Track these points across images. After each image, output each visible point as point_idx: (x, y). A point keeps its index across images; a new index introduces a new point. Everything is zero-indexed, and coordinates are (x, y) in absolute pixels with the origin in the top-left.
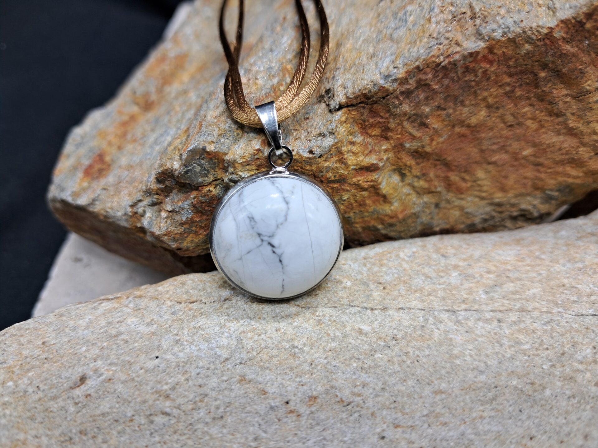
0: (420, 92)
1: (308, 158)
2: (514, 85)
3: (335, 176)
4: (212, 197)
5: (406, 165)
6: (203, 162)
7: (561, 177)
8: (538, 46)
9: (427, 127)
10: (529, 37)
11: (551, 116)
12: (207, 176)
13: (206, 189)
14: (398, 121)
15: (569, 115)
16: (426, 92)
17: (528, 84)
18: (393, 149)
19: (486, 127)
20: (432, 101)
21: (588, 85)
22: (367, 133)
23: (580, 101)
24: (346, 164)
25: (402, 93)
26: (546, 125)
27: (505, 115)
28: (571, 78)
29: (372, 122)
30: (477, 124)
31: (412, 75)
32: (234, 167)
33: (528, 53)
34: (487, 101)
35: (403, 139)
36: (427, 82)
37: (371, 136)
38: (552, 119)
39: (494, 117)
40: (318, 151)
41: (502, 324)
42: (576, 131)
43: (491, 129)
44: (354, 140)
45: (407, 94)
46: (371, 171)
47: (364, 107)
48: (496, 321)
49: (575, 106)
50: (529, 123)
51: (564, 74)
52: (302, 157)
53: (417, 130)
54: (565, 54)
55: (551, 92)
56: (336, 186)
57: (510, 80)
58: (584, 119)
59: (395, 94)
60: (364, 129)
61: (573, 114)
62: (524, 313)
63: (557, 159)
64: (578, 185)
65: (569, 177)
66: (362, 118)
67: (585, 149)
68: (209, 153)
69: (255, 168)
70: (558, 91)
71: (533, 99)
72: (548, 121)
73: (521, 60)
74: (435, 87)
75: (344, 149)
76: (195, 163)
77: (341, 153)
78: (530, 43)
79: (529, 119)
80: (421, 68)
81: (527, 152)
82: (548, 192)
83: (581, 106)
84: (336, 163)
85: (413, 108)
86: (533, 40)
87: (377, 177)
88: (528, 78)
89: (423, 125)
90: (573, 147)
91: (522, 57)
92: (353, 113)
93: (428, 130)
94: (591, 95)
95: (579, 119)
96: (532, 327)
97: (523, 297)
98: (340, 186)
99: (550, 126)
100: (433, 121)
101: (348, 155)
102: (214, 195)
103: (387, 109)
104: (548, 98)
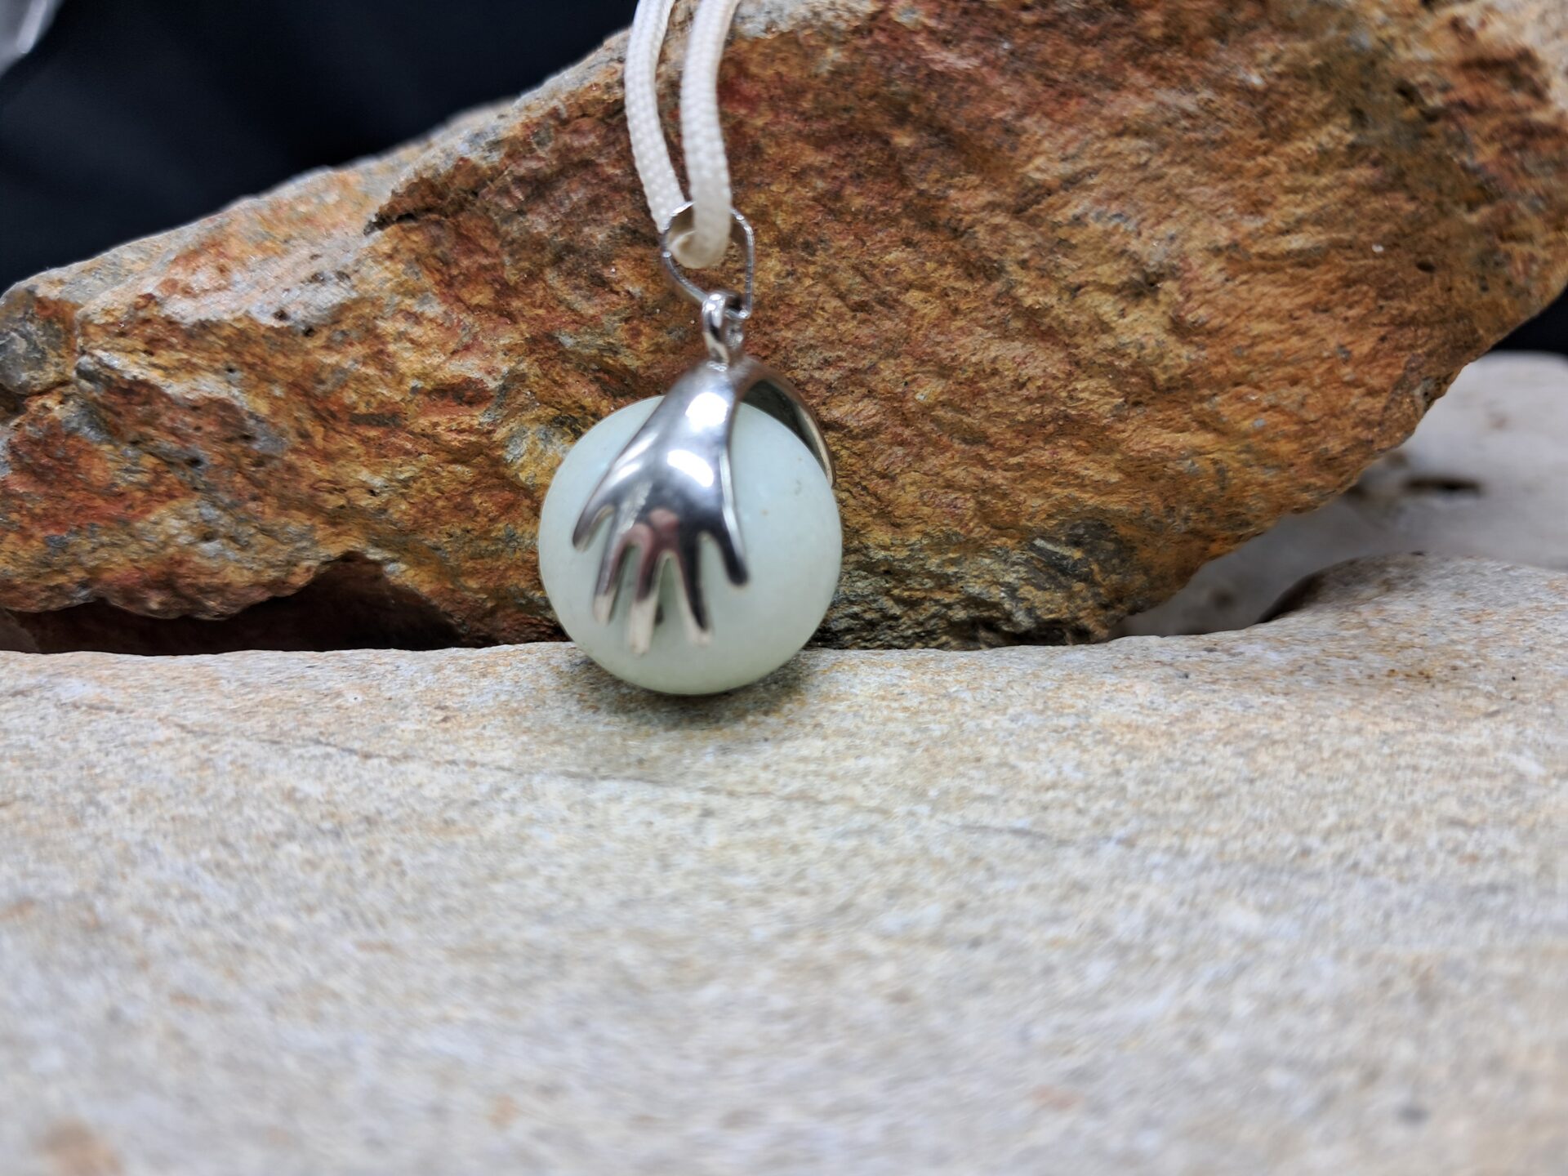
0: (574, 186)
1: (272, 328)
2: (835, 172)
3: (368, 404)
4: (50, 427)
5: (583, 407)
6: (31, 327)
7: (1058, 484)
8: (857, 50)
9: (612, 291)
10: (829, 27)
11: (971, 277)
12: (42, 369)
13: (40, 402)
14: (526, 264)
15: (1012, 268)
16: (588, 184)
17: (878, 174)
18: (532, 352)
19: (789, 305)
20: (611, 214)
21: (1038, 169)
22: (459, 299)
23: (1034, 222)
24: (392, 370)
25: (520, 181)
26: (963, 307)
27: (835, 269)
28: (983, 149)
29: (468, 268)
30: (764, 295)
31: (543, 134)
32: (85, 334)
33: (837, 72)
34: (774, 224)
35: (553, 320)
36: (586, 155)
37: (471, 309)
38: (977, 286)
39: (806, 275)
40: (298, 313)
41: (709, 820)
42: (1047, 320)
43: (807, 315)
44: (417, 309)
45: (539, 187)
46: (471, 403)
47: (438, 223)
48: (696, 812)
49: (1023, 242)
50: (913, 297)
51: (964, 138)
52: (257, 325)
53: (588, 299)
54: (941, 74)
55: (946, 198)
56: (372, 433)
57: (820, 158)
58: (1056, 280)
59: (498, 183)
60: (448, 286)
61: (1023, 264)
62: (798, 805)
63: (1021, 418)
64: (1119, 515)
65: (1082, 486)
66: (437, 251)
67: (1093, 383)
68: (42, 303)
69: (141, 346)
70: (966, 194)
71: (905, 221)
72: (967, 293)
73: (829, 95)
74: (610, 171)
75: (386, 326)
76: (16, 330)
77: (378, 337)
78: (839, 43)
79: (909, 286)
80: (565, 115)
81: (927, 391)
82: (1039, 542)
83: (1039, 239)
84: (364, 364)
85: (558, 228)
86: (839, 32)
87: (485, 420)
88: (869, 154)
89: (600, 284)
90: (1055, 378)
91: (827, 83)
92: (414, 237)
93: (614, 298)
94: (1051, 199)
95: (1045, 281)
96: (796, 838)
97: (830, 768)
98: (386, 434)
99: (975, 309)
100: (627, 274)
101: (400, 345)
102: (55, 419)
103: (491, 226)
104: (944, 216)
